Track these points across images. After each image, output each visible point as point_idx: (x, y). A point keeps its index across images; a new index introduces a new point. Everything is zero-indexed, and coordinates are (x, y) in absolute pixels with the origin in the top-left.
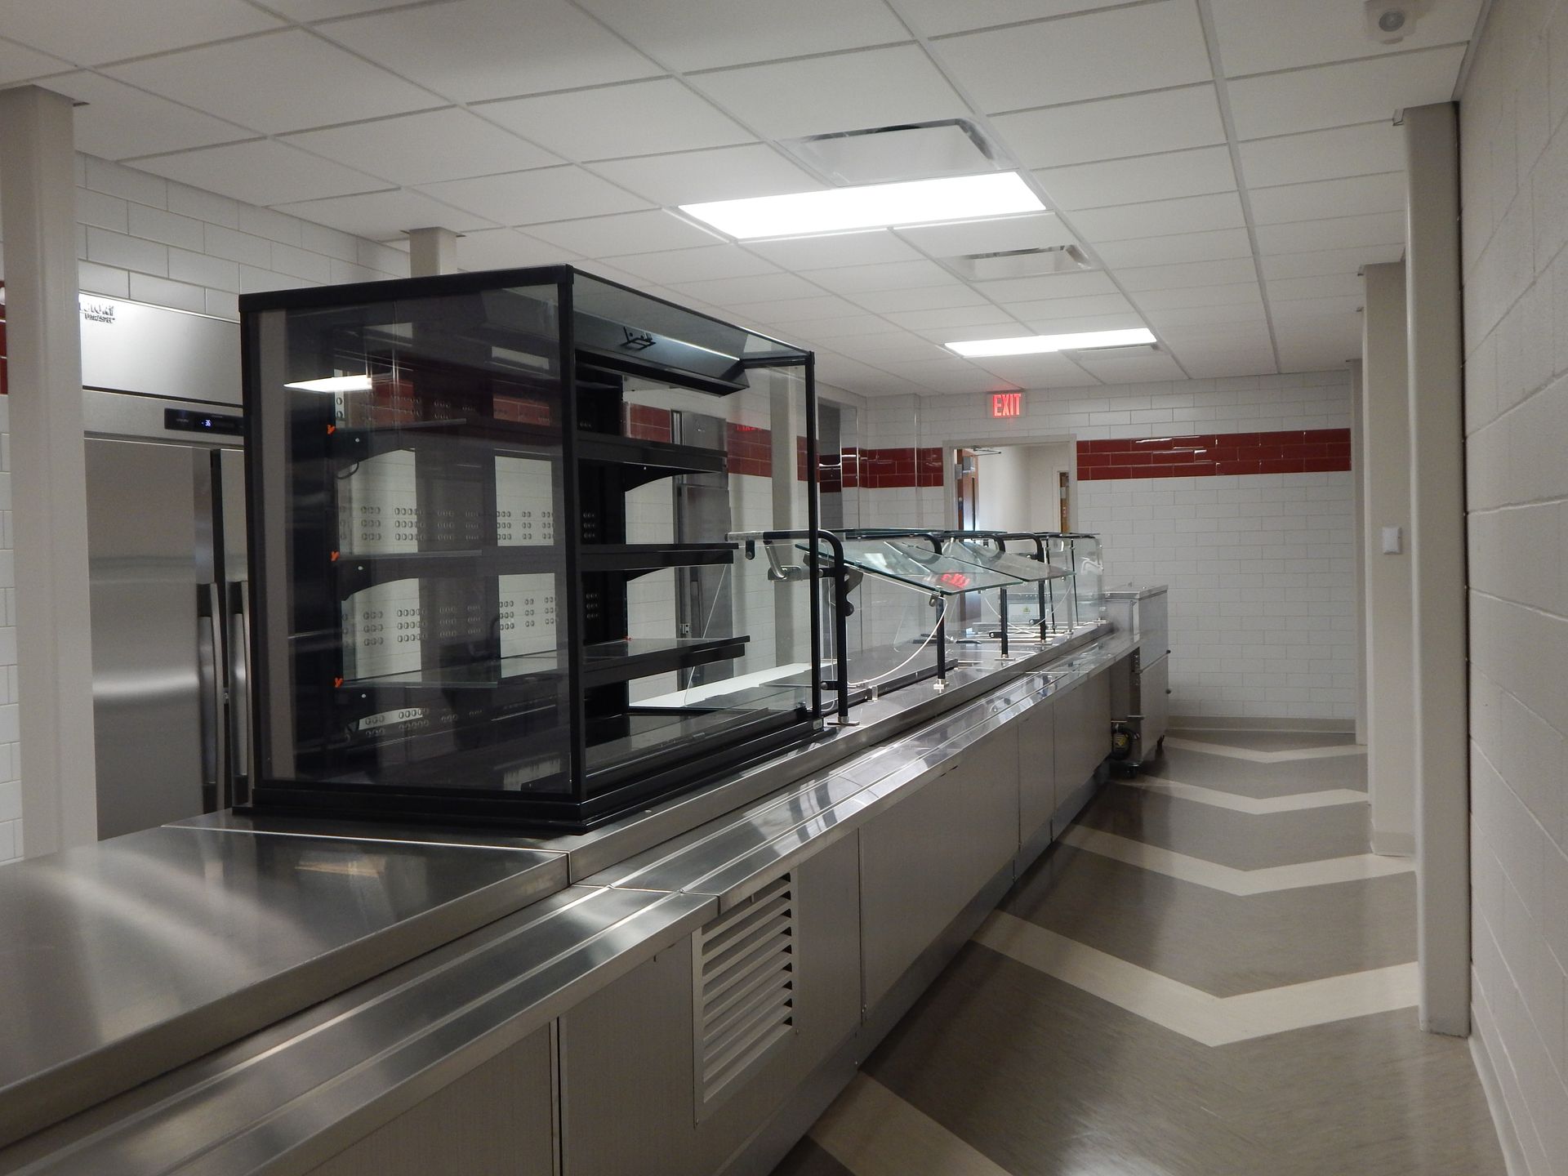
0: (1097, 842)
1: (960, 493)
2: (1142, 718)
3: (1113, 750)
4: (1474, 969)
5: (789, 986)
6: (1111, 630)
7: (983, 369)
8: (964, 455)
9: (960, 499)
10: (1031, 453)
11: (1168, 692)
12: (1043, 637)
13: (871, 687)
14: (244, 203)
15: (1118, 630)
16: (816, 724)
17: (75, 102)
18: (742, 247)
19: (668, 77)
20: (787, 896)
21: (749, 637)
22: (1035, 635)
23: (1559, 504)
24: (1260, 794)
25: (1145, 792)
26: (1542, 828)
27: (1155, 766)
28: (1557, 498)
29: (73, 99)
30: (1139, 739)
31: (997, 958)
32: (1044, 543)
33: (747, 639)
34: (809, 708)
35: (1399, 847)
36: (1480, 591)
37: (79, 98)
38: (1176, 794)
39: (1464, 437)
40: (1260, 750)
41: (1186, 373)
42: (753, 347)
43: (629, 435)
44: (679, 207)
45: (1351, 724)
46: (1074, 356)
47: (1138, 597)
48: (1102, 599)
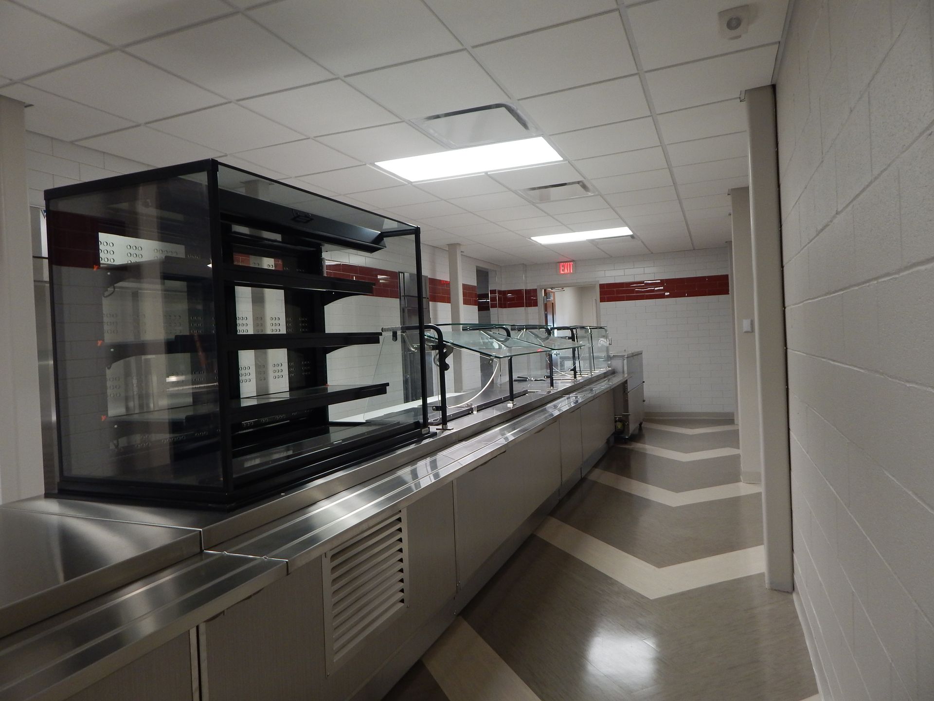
0: (604, 477)
1: (546, 310)
2: (629, 415)
3: (616, 430)
4: (794, 555)
5: (402, 581)
6: (613, 373)
7: (553, 251)
8: (547, 291)
9: (546, 312)
10: (582, 290)
11: (644, 401)
12: (575, 377)
13: (473, 407)
14: (108, 153)
15: (617, 372)
16: (424, 431)
17: (25, 105)
18: (415, 186)
19: (336, 79)
20: (400, 530)
21: (388, 383)
22: (571, 376)
23: (842, 294)
24: (686, 451)
25: (632, 451)
26: (836, 494)
27: (638, 436)
28: (841, 290)
29: (24, 103)
30: (628, 425)
31: (547, 545)
32: (574, 330)
33: (388, 384)
34: (421, 421)
35: (754, 480)
36: (793, 350)
37: (28, 102)
38: (648, 452)
39: (782, 267)
40: (686, 428)
41: (650, 250)
42: (389, 226)
43: (325, 275)
44: (375, 163)
45: (733, 414)
46: (593, 242)
47: (626, 356)
48: (609, 358)
